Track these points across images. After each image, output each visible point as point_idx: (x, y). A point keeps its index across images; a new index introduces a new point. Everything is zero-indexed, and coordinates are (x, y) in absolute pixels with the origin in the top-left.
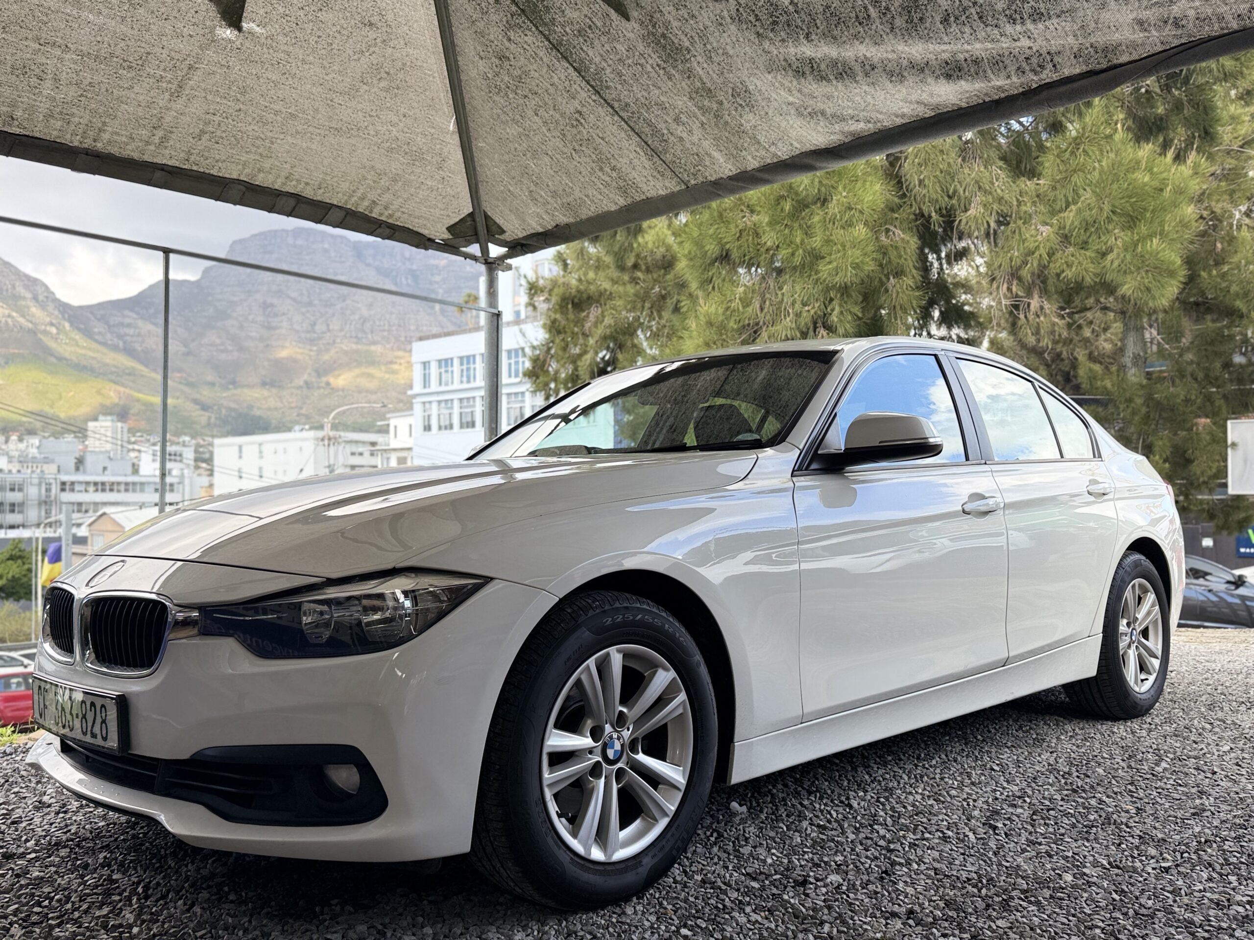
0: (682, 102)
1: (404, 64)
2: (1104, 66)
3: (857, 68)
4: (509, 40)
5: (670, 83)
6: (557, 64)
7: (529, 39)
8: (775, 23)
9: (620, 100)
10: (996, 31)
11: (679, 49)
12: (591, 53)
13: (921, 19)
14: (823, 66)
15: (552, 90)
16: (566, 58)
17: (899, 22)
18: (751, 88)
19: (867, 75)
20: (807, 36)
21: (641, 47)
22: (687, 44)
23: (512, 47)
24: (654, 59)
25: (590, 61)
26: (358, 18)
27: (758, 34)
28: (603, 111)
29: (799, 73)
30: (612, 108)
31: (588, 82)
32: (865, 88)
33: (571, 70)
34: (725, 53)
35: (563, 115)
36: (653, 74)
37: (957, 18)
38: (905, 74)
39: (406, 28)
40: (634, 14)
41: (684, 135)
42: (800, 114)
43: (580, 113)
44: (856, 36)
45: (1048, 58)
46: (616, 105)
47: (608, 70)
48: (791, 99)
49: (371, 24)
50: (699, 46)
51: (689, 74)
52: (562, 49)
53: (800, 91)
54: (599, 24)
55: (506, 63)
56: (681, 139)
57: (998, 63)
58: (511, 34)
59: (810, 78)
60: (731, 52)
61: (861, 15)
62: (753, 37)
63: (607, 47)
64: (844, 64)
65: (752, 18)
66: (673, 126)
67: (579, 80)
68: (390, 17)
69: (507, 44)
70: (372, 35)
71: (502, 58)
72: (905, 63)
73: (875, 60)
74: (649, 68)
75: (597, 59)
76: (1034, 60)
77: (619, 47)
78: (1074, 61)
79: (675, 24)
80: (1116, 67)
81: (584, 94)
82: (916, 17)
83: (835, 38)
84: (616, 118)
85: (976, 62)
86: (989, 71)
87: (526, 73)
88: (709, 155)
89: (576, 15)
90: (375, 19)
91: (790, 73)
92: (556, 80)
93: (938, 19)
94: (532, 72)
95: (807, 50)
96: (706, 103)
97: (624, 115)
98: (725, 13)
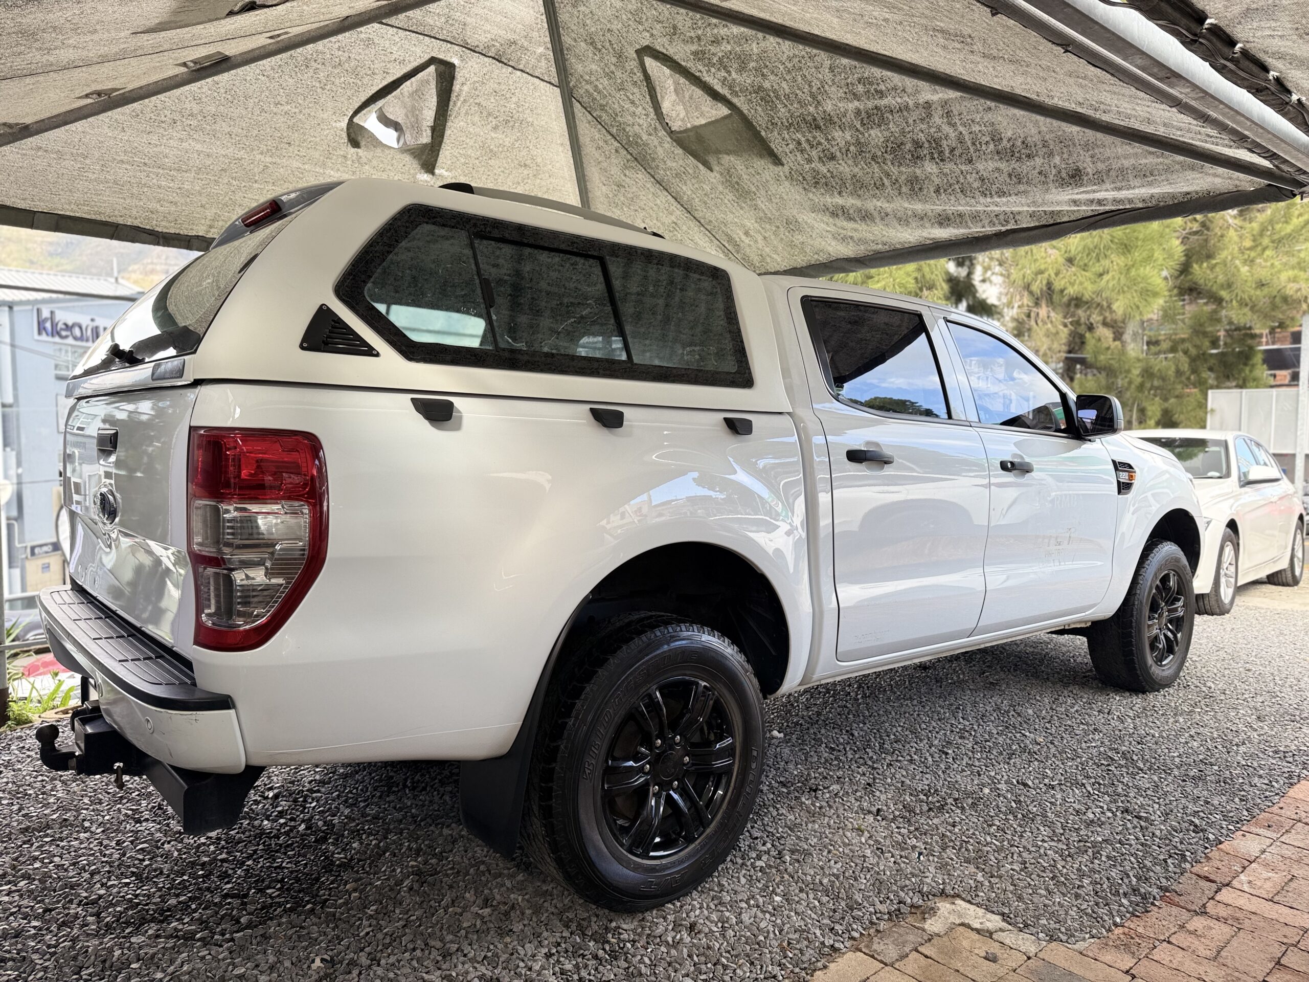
0: (750, 224)
1: (548, 189)
2: (1052, 222)
3: (876, 214)
4: (625, 175)
5: (742, 212)
6: (660, 193)
7: (640, 176)
8: (817, 183)
9: (705, 218)
10: (973, 200)
11: (748, 192)
12: (684, 188)
13: (920, 189)
14: (851, 211)
15: (655, 208)
16: (667, 190)
17: (904, 189)
18: (800, 220)
19: (882, 219)
20: (840, 193)
21: (721, 188)
22: (754, 189)
23: (627, 180)
24: (730, 196)
25: (684, 193)
26: (516, 162)
27: (805, 189)
28: (693, 224)
29: (834, 214)
30: (699, 222)
31: (682, 205)
32: (881, 227)
33: (670, 197)
34: (781, 198)
35: (663, 224)
36: (729, 205)
37: (945, 190)
38: (910, 220)
39: (550, 167)
40: (716, 168)
41: (752, 243)
42: (835, 238)
43: (676, 224)
44: (874, 196)
45: (1012, 216)
46: (702, 221)
47: (697, 200)
48: (828, 229)
49: (525, 165)
50: (763, 192)
51: (756, 208)
52: (664, 184)
53: (835, 225)
54: (691, 171)
55: (622, 190)
56: (750, 245)
57: (976, 217)
58: (627, 172)
59: (842, 218)
60: (785, 197)
61: (878, 183)
62: (801, 190)
63: (696, 186)
64: (866, 211)
65: (801, 178)
66: (743, 237)
67: (675, 204)
68: (539, 160)
69: (624, 178)
70: (526, 172)
71: (619, 186)
72: (910, 213)
73: (889, 210)
74: (726, 201)
75: (689, 193)
76: (1002, 217)
77: (704, 186)
78: (1030, 220)
79: (745, 177)
80: (1060, 223)
81: (678, 212)
82: (917, 188)
83: (859, 196)
84: (702, 228)
85: (960, 215)
86: (970, 222)
87: (637, 197)
88: (770, 257)
89: (674, 164)
90: (528, 162)
91: (827, 213)
92: (658, 202)
93: (932, 189)
94: (641, 197)
95: (840, 201)
96: (768, 226)
97: (709, 227)
98: (781, 173)
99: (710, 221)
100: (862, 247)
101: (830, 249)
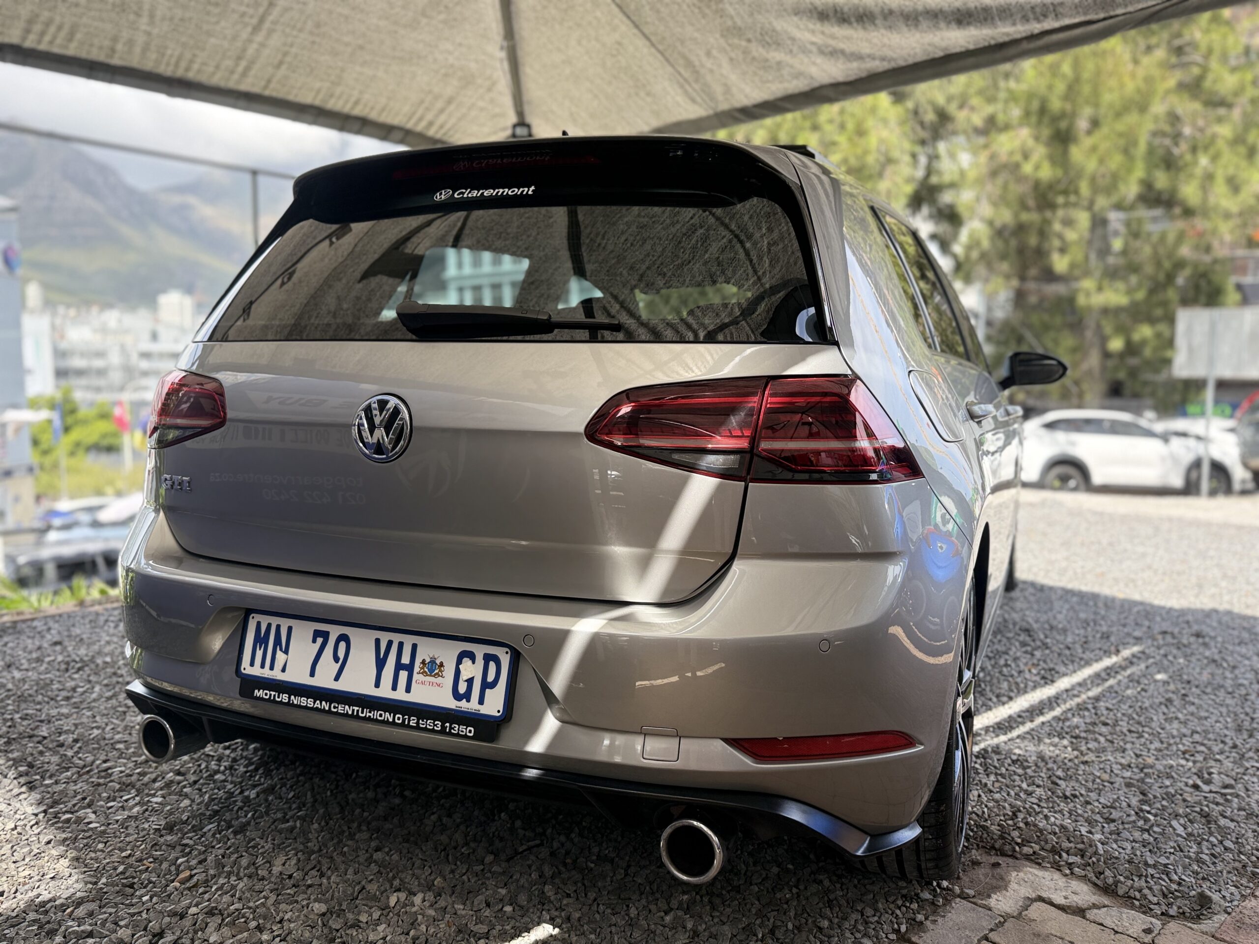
0: (714, 39)
3: (877, 14)
9: (657, 35)
18: (778, 28)
19: (885, 20)
29: (823, 17)
30: (649, 39)
31: (629, 18)
32: (883, 30)
35: (604, 45)
36: (689, 13)
38: (920, 20)
41: (714, 68)
43: (620, 44)
45: (1051, 8)
46: (653, 38)
47: (648, 8)
48: (814, 39)
51: (721, 13)
53: (823, 33)
57: (1005, 12)
59: (833, 20)
64: (865, 9)
72: (920, 9)
76: (1039, 10)
81: (624, 26)
84: (653, 50)
85: (986, 10)
86: (997, 19)
88: (737, 86)
91: (815, 15)
99: (664, 38)
100: (855, 65)
101: (814, 71)
